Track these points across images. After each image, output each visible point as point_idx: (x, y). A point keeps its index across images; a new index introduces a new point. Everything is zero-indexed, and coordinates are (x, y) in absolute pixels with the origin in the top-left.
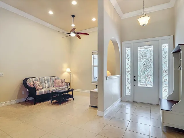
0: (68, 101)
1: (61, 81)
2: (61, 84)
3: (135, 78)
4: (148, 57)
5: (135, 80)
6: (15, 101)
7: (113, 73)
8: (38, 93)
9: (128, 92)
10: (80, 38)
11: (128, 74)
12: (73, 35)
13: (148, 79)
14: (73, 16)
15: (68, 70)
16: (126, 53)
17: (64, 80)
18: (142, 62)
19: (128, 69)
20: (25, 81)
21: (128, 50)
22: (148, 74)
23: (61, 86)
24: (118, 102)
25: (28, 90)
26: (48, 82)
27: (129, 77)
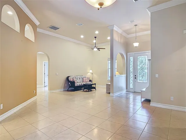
0: (91, 91)
1: (87, 78)
2: (87, 81)
3: (135, 77)
4: (144, 63)
5: (135, 78)
6: (62, 90)
7: (121, 73)
8: (76, 85)
9: (131, 86)
10: (99, 50)
11: (131, 74)
12: (95, 49)
13: (144, 77)
14: (95, 37)
15: (91, 71)
16: (130, 60)
17: (89, 78)
18: (140, 66)
19: (131, 71)
20: (68, 78)
21: (132, 59)
22: (144, 74)
23: (88, 82)
24: (124, 92)
25: (69, 83)
26: (79, 79)
27: (132, 76)
